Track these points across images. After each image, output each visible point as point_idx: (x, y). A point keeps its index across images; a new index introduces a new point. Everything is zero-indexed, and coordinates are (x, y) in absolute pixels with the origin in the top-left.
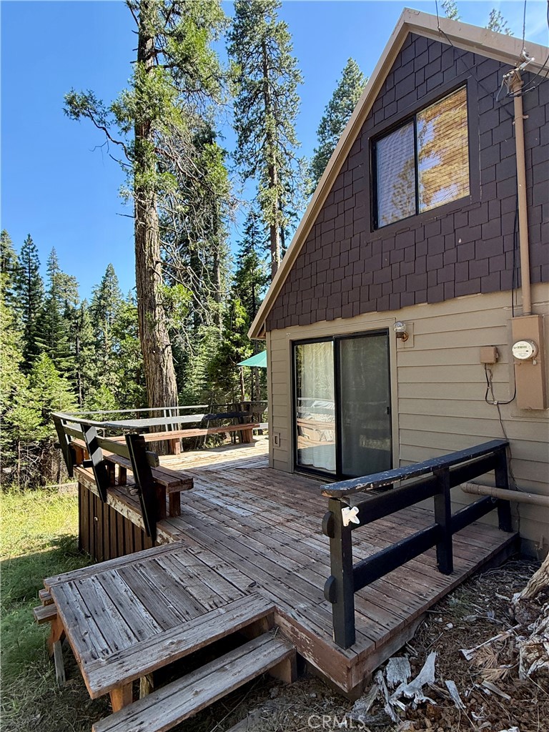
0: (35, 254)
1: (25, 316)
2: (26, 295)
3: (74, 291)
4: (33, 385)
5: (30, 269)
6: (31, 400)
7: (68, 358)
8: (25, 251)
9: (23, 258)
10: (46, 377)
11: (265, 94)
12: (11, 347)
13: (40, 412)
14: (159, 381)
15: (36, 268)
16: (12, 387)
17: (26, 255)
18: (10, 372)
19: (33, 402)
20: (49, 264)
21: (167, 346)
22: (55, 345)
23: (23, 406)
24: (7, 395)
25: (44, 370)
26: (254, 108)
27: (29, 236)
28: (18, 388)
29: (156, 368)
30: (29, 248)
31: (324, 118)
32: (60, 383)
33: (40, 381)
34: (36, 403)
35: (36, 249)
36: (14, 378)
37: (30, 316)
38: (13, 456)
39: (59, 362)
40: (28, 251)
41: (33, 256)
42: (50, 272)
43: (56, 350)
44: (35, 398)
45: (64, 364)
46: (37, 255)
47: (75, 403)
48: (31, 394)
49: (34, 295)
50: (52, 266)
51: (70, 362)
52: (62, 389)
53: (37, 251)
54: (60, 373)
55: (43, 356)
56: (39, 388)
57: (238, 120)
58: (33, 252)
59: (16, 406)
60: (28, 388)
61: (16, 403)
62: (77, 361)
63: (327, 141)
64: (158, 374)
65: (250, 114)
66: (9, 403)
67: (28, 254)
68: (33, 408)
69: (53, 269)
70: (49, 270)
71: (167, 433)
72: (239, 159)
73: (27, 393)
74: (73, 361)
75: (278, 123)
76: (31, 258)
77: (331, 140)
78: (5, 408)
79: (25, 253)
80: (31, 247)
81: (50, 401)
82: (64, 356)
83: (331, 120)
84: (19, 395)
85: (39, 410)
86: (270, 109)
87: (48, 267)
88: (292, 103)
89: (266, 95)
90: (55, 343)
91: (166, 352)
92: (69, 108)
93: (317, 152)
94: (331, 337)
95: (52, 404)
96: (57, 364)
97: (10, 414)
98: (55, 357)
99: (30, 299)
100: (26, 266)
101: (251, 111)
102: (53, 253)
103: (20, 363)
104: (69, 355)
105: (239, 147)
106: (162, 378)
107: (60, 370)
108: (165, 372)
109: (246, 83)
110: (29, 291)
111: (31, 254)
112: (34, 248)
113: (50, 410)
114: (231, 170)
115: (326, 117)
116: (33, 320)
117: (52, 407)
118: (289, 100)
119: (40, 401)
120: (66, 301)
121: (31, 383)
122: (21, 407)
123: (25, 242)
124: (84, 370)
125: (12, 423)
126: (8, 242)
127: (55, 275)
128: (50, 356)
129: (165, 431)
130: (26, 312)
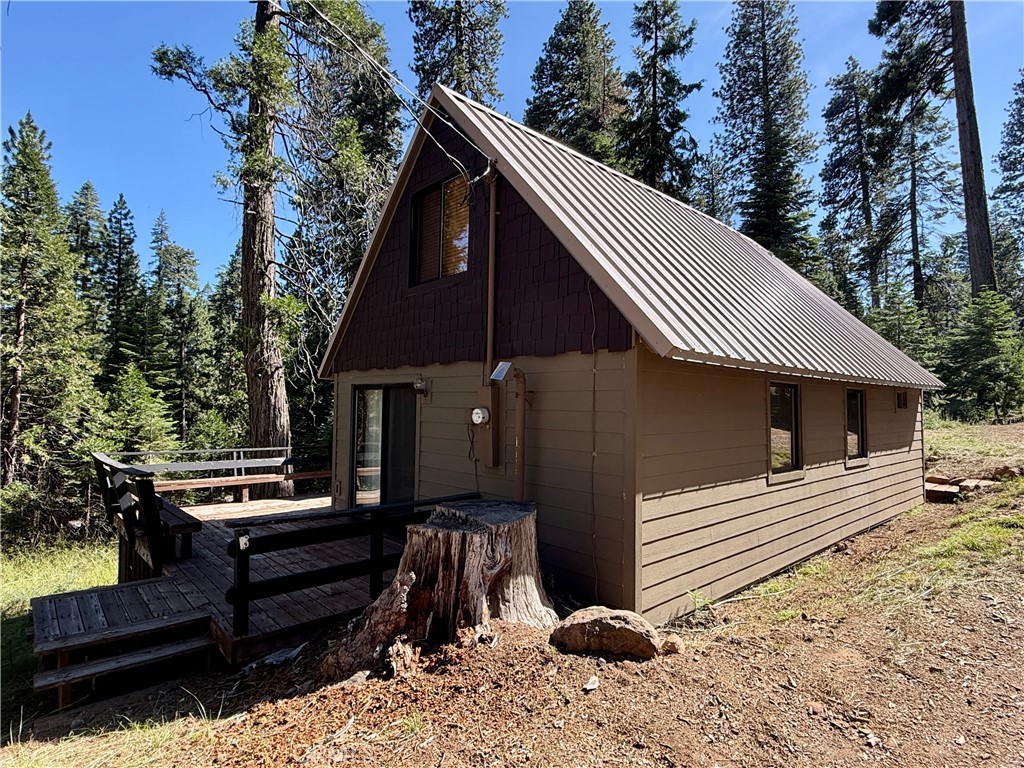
0: (129, 221)
1: (111, 307)
2: (113, 278)
3: (192, 271)
4: (113, 406)
5: (120, 243)
6: (109, 428)
7: (165, 372)
8: (115, 217)
9: (111, 227)
10: (133, 397)
11: (457, 27)
12: (84, 354)
13: (122, 444)
14: (265, 412)
15: (131, 241)
16: (82, 409)
17: (116, 223)
18: (80, 389)
19: (111, 431)
20: (156, 233)
21: (277, 368)
22: (150, 353)
23: (98, 436)
24: (76, 420)
25: (131, 386)
26: (443, 43)
27: (122, 196)
28: (92, 410)
29: (262, 396)
30: (120, 214)
31: (541, 59)
32: (152, 405)
33: (124, 401)
34: (118, 431)
35: (130, 215)
36: (86, 397)
37: (118, 308)
38: (80, 503)
39: (155, 376)
40: (119, 217)
41: (127, 225)
42: (156, 244)
43: (149, 359)
44: (115, 424)
45: (161, 379)
46: (131, 224)
47: (173, 432)
48: (110, 419)
49: (126, 279)
50: (159, 236)
51: (170, 377)
52: (155, 414)
53: (132, 218)
54: (154, 391)
55: (131, 367)
56: (123, 411)
57: (420, 58)
58: (126, 219)
59: (87, 435)
60: (107, 411)
61: (88, 430)
62: (180, 375)
63: (545, 90)
64: (264, 404)
65: (437, 51)
66: (77, 430)
67: (118, 221)
68: (112, 439)
69: (161, 240)
70: (154, 242)
71: (236, 478)
72: (418, 111)
73: (105, 418)
74: (174, 375)
75: (473, 67)
76: (123, 227)
77: (551, 89)
78: (70, 438)
79: (114, 220)
80: (124, 212)
81: (137, 430)
82: (161, 368)
83: (551, 62)
84: (92, 420)
85: (121, 441)
86: (463, 48)
87: (154, 238)
88: (493, 41)
89: (458, 29)
90: (149, 350)
91: (275, 376)
92: (158, 65)
93: (531, 103)
94: (381, 385)
95: (141, 433)
96: (150, 380)
97: (78, 445)
98: (148, 370)
99: (120, 285)
100: (116, 238)
101: (437, 47)
102: (161, 218)
103: (96, 376)
104: (169, 367)
105: (420, 94)
106: (269, 408)
107: (156, 387)
108: (273, 401)
109: (430, 11)
110: (119, 272)
111: (123, 222)
112: (128, 213)
113: (137, 443)
114: (408, 124)
115: (544, 57)
116: (123, 314)
117: (140, 438)
118: (488, 36)
119: (123, 429)
120: (179, 285)
121: (111, 404)
122: (94, 437)
123: (115, 205)
124: (191, 387)
125: (81, 458)
126: (93, 200)
127: (163, 248)
128: (141, 368)
129: (233, 475)
130: (112, 303)
